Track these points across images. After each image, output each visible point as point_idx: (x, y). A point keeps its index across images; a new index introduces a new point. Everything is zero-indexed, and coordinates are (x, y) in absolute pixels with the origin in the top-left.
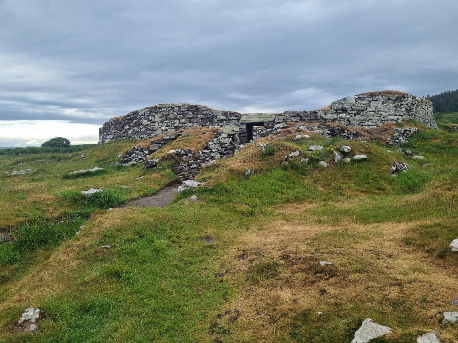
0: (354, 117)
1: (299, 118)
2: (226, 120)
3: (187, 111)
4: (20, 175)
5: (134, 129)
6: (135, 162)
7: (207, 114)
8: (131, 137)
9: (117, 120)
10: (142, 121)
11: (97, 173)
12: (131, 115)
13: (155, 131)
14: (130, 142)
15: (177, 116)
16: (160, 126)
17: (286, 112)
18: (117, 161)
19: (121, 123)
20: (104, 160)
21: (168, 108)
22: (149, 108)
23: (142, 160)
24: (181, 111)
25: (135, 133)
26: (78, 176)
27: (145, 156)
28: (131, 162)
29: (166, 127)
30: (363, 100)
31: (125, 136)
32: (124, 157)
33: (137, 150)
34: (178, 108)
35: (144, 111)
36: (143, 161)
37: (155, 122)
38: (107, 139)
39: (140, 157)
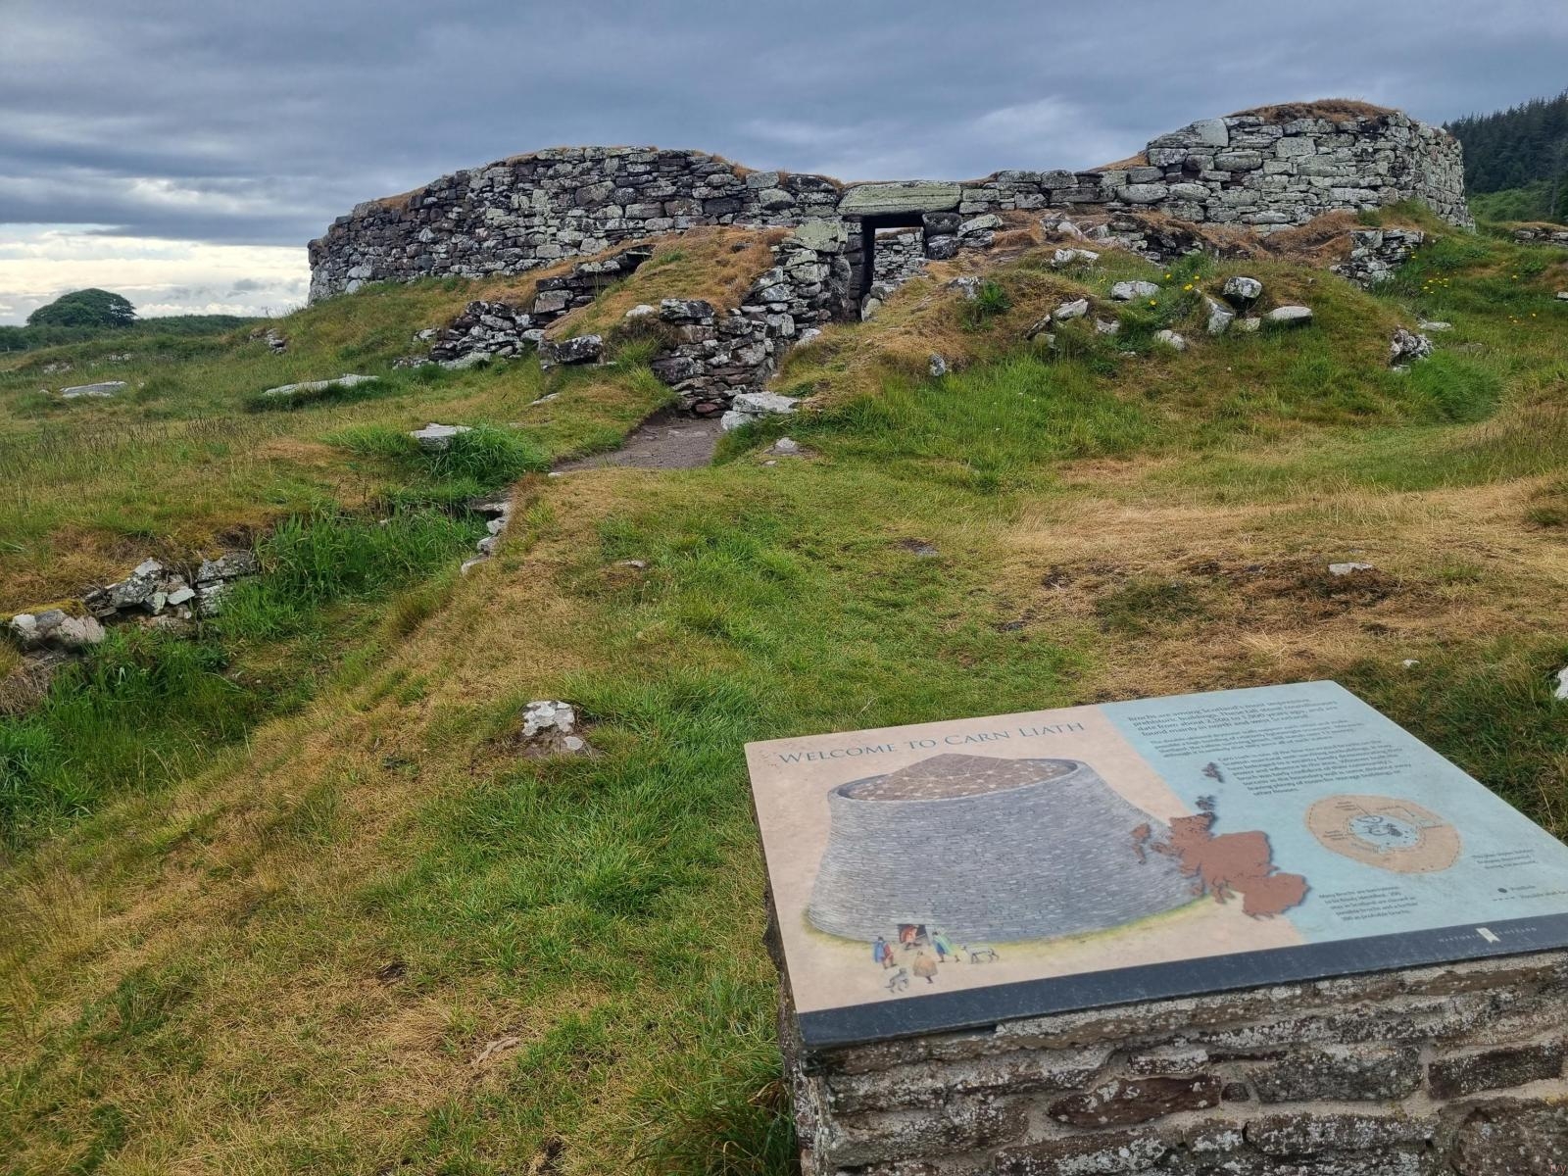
0: (1221, 193)
1: (1041, 197)
2: (790, 205)
3: (649, 173)
4: (96, 399)
5: (453, 240)
6: (485, 356)
7: (723, 186)
8: (445, 269)
9: (386, 211)
10: (484, 213)
11: (360, 393)
12: (441, 190)
13: (536, 247)
14: (447, 289)
15: (613, 191)
16: (554, 230)
17: (996, 177)
18: (417, 352)
19: (400, 221)
20: (368, 349)
21: (581, 162)
22: (508, 163)
23: (509, 348)
24: (630, 174)
25: (461, 258)
26: (300, 401)
27: (519, 334)
28: (473, 357)
29: (577, 233)
30: (1251, 133)
31: (421, 268)
32: (441, 337)
33: (488, 312)
34: (616, 162)
35: (487, 176)
36: (514, 351)
37: (535, 215)
38: (351, 279)
39: (501, 337)
